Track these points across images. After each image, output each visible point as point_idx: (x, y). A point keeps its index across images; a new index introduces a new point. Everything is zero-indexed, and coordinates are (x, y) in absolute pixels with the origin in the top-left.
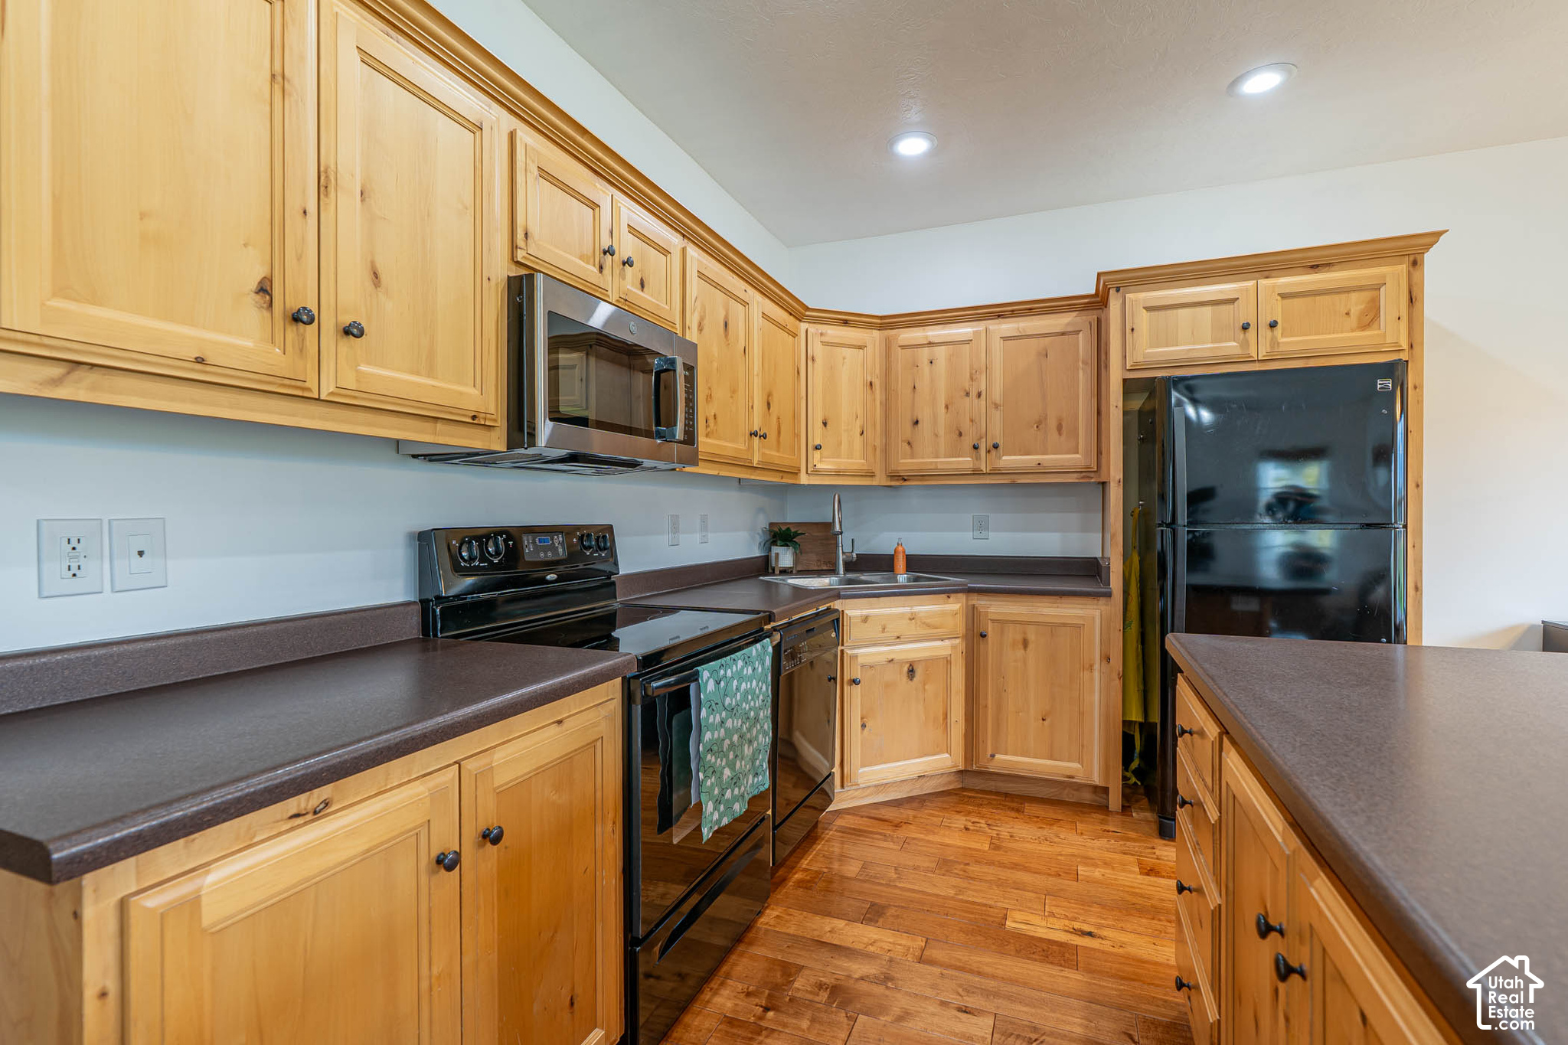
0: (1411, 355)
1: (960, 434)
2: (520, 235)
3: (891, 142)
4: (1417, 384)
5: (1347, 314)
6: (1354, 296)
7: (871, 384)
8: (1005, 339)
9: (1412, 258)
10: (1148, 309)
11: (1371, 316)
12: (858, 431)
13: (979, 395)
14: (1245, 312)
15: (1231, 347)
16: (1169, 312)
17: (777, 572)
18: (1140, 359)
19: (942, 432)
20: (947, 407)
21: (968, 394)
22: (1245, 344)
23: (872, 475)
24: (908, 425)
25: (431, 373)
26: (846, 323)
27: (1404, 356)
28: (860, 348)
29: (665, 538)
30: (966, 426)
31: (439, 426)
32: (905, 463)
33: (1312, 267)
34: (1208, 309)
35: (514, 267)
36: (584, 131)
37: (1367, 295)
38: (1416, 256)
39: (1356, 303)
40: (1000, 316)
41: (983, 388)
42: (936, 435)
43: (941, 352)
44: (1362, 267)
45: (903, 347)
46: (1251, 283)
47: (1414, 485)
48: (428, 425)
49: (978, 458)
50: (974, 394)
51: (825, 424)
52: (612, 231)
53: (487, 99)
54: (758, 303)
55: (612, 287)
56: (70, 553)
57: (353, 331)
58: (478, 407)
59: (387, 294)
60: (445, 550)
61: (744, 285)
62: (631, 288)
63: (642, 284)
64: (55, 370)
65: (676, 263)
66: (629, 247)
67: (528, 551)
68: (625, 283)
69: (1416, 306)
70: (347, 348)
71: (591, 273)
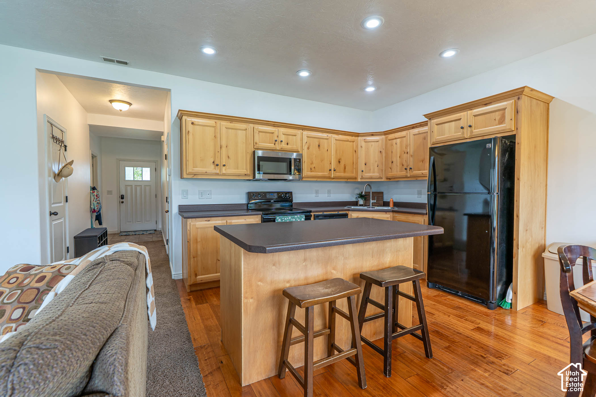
0: (517, 132)
1: (403, 165)
2: (255, 144)
3: (365, 88)
4: (519, 142)
5: (495, 120)
6: (497, 113)
7: (381, 152)
8: (414, 135)
9: (518, 96)
10: (437, 125)
11: (502, 121)
12: (377, 166)
13: (407, 153)
14: (462, 123)
15: (459, 134)
16: (443, 125)
17: (358, 205)
18: (435, 141)
19: (398, 164)
20: (400, 157)
21: (405, 153)
22: (463, 133)
23: (381, 178)
24: (390, 163)
25: (238, 169)
26: (372, 135)
27: (514, 133)
28: (377, 141)
29: (314, 195)
30: (404, 163)
31: (240, 176)
32: (390, 175)
33: (485, 104)
34: (453, 123)
35: (254, 149)
36: (269, 121)
37: (501, 112)
38: (520, 96)
39: (497, 116)
40: (413, 128)
41: (408, 150)
42: (397, 166)
43: (398, 141)
44: (501, 102)
45: (390, 140)
46: (466, 112)
47: (517, 179)
48: (238, 177)
49: (407, 172)
50: (406, 153)
51: (365, 164)
52: (278, 136)
53: (249, 124)
54: (334, 137)
55: (278, 147)
56: (201, 194)
57: (224, 165)
58: (246, 173)
59: (230, 159)
60: (251, 195)
61: (328, 134)
62: (284, 146)
63: (287, 144)
64: (193, 175)
65: (299, 137)
66: (283, 138)
67: (268, 196)
68: (282, 145)
69: (519, 114)
70: (224, 168)
71: (272, 146)
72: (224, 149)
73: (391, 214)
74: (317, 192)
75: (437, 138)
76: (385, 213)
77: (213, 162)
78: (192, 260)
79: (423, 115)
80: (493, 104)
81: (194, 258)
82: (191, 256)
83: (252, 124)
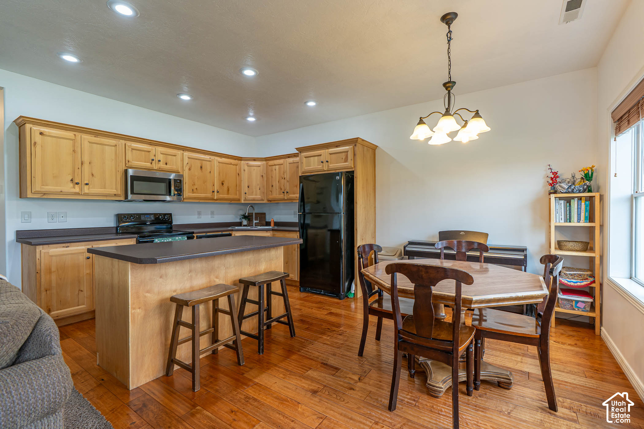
0: (355, 169)
1: (281, 189)
2: (127, 162)
4: (356, 177)
5: (342, 158)
6: (343, 154)
7: (262, 176)
8: (290, 163)
9: (355, 144)
10: (305, 157)
11: (346, 160)
12: (259, 189)
13: (285, 178)
14: (322, 158)
15: (320, 167)
16: (310, 158)
17: (242, 225)
18: (304, 170)
19: (277, 188)
20: (278, 182)
21: (282, 178)
22: (323, 166)
23: (263, 200)
24: (271, 187)
25: (105, 188)
26: (254, 160)
27: (353, 170)
28: (259, 166)
29: (196, 216)
30: (282, 188)
31: (107, 197)
32: (271, 197)
33: (337, 146)
34: (317, 157)
35: (126, 167)
36: (144, 139)
37: (346, 153)
39: (343, 156)
40: (289, 157)
41: (285, 177)
42: (276, 189)
43: (277, 167)
44: (345, 146)
45: (270, 166)
46: (324, 150)
48: (105, 197)
49: (284, 195)
50: (283, 178)
51: (248, 187)
52: (155, 155)
53: (119, 140)
54: (216, 160)
55: (155, 166)
56: (52, 217)
57: (87, 184)
58: (116, 193)
59: (95, 177)
60: (120, 218)
61: (210, 156)
62: (162, 165)
63: (166, 164)
64: (42, 195)
65: (179, 157)
66: (161, 157)
67: (143, 218)
68: (159, 165)
69: (356, 156)
70: (86, 187)
71: (148, 165)
72: (86, 166)
73: (271, 232)
74: (199, 213)
75: (306, 168)
76: (265, 232)
77: (72, 180)
78: (44, 294)
79: (296, 148)
80: (340, 146)
81: (46, 291)
82: (43, 289)
83: (123, 141)
